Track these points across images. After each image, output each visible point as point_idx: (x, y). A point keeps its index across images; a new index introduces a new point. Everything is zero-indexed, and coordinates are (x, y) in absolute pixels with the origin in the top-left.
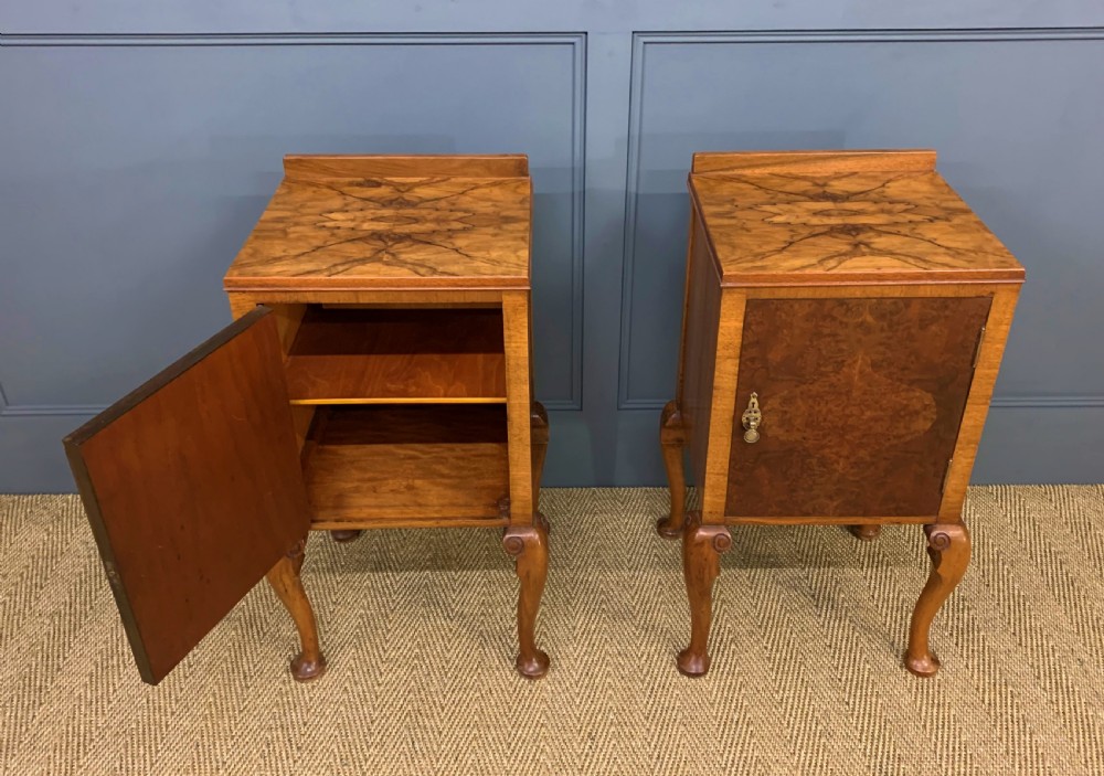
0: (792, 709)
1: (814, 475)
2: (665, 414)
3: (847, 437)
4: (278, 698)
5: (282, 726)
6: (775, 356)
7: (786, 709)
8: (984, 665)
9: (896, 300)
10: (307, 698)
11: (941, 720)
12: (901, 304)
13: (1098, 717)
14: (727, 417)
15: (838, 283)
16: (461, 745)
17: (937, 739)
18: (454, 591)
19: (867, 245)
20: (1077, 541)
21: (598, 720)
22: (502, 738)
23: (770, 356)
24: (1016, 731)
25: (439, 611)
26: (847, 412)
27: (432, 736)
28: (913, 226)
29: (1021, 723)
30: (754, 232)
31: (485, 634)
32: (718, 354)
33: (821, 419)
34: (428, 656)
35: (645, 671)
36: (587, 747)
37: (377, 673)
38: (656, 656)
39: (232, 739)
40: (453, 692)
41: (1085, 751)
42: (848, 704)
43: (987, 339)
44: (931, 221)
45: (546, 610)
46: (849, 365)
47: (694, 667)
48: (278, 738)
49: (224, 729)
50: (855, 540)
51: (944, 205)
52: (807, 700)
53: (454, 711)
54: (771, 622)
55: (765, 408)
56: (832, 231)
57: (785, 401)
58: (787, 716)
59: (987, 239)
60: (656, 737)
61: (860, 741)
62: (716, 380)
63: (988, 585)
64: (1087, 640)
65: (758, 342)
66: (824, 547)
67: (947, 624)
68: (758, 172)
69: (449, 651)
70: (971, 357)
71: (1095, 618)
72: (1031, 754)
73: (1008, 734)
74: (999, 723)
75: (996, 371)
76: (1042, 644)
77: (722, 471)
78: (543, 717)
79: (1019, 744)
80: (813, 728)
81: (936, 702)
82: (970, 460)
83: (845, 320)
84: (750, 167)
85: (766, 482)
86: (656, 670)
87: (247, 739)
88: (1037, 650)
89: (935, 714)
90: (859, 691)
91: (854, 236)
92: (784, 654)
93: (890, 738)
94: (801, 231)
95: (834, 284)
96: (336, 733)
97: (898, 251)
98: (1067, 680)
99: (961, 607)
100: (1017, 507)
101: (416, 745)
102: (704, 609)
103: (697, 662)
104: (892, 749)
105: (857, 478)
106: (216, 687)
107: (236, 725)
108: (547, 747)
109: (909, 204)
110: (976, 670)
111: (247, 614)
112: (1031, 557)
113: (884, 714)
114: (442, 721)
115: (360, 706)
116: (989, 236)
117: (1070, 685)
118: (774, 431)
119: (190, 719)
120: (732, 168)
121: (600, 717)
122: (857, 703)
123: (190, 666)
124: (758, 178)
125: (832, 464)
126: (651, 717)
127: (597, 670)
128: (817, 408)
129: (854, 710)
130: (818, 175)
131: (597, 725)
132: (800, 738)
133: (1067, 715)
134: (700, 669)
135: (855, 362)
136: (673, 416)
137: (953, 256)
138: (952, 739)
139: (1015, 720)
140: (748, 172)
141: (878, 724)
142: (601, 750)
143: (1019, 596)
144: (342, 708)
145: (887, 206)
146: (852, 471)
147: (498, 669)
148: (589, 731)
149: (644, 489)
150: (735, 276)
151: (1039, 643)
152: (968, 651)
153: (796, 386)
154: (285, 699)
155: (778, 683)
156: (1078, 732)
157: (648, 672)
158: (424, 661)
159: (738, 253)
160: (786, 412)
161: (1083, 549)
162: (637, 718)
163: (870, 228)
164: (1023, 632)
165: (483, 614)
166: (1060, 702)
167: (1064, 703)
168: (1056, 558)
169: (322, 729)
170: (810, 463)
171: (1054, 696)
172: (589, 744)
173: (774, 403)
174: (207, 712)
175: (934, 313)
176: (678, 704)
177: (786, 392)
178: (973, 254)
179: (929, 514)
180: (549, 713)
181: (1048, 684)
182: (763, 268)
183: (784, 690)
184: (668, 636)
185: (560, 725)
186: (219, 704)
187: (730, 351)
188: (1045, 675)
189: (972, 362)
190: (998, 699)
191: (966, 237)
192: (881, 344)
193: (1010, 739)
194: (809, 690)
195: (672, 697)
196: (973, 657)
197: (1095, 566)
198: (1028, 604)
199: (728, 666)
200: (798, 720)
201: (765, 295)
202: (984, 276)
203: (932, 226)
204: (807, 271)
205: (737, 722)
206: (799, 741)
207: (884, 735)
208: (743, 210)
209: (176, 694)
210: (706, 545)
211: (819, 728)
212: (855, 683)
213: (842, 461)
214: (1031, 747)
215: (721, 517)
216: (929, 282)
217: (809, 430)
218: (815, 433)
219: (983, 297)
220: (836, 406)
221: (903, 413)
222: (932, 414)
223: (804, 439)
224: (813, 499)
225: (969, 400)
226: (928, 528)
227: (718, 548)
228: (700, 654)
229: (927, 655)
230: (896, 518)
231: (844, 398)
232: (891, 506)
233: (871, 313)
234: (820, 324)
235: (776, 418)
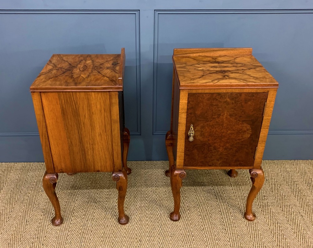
0: (207, 231)
1: (212, 152)
2: (167, 135)
3: (222, 140)
4: (37, 228)
5: (38, 238)
6: (198, 112)
7: (205, 232)
8: (270, 217)
9: (237, 94)
10: (47, 228)
11: (256, 235)
12: (238, 95)
13: (307, 234)
14: (183, 133)
15: (218, 88)
16: (97, 243)
17: (254, 241)
18: (98, 194)
19: (228, 76)
20: (302, 178)
21: (143, 235)
22: (111, 241)
23: (196, 112)
24: (280, 238)
25: (92, 200)
26: (222, 131)
27: (87, 241)
28: (243, 70)
29: (282, 236)
30: (191, 72)
31: (107, 208)
32: (180, 111)
33: (214, 133)
34: (88, 215)
35: (159, 219)
36: (139, 244)
37: (71, 220)
38: (163, 215)
39: (21, 242)
40: (95, 226)
41: (303, 245)
42: (225, 230)
43: (267, 106)
44: (249, 69)
45: (127, 200)
46: (222, 115)
47: (175, 218)
48: (36, 241)
49: (18, 239)
50: (230, 177)
51: (254, 64)
52: (212, 229)
53: (95, 232)
54: (201, 203)
55: (196, 130)
56: (217, 72)
57: (203, 127)
58: (205, 234)
59: (267, 74)
60: (162, 240)
61: (229, 242)
62: (179, 120)
63: (273, 192)
64: (304, 209)
65: (192, 107)
66: (219, 180)
67: (259, 204)
68: (194, 55)
69: (94, 213)
70: (262, 113)
71: (307, 202)
72: (285, 246)
73: (278, 239)
74: (275, 236)
75: (271, 117)
76: (290, 210)
77: (182, 151)
78: (125, 234)
79: (281, 243)
80: (214, 238)
81: (254, 229)
82: (263, 147)
83: (220, 100)
84: (192, 53)
85: (197, 155)
86: (163, 219)
87: (26, 242)
88: (288, 212)
89: (254, 233)
90: (229, 226)
91: (224, 74)
92: (205, 214)
93: (239, 241)
94: (207, 72)
95: (216, 88)
96: (56, 239)
97: (238, 78)
98: (297, 222)
99: (263, 199)
100: (283, 167)
101: (82, 244)
102: (178, 198)
103: (176, 216)
104: (239, 244)
105: (227, 154)
106: (16, 225)
107: (22, 237)
108: (125, 244)
109: (243, 64)
110: (268, 219)
111: (29, 201)
112: (287, 183)
113: (237, 233)
114: (91, 236)
115: (64, 231)
116: (267, 73)
117: (298, 224)
118: (199, 138)
119: (7, 235)
120: (186, 54)
121: (143, 234)
122: (229, 229)
123: (8, 218)
124: (194, 57)
125: (218, 149)
126: (160, 234)
127: (143, 219)
128: (212, 130)
129: (227, 232)
130: (214, 56)
131: (142, 237)
132: (209, 241)
133: (297, 233)
134: (177, 218)
135: (224, 114)
136: (169, 136)
137: (255, 79)
138: (259, 241)
139: (280, 235)
140: (191, 55)
141: (235, 236)
142: (143, 245)
143: (282, 195)
144: (58, 231)
145: (236, 65)
146: (225, 151)
147: (110, 219)
148: (139, 239)
149: (162, 161)
150: (184, 85)
151: (289, 210)
152: (265, 213)
153: (205, 122)
154: (39, 229)
155: (203, 223)
156: (301, 238)
157: (160, 220)
158: (86, 216)
159: (186, 78)
160: (202, 131)
161: (304, 180)
162: (156, 234)
163: (229, 71)
164: (284, 207)
165: (107, 201)
166: (295, 229)
167: (296, 229)
168: (295, 183)
169: (51, 238)
170: (211, 148)
171: (293, 227)
172: (139, 243)
173: (198, 128)
174: (13, 233)
175: (250, 98)
176: (169, 230)
177: (202, 124)
178: (262, 79)
179: (250, 166)
180: (127, 233)
181: (291, 223)
182: (193, 83)
183: (204, 225)
184: (167, 208)
185: (130, 237)
186: (17, 230)
187: (184, 110)
188: (290, 220)
189: (263, 115)
190: (275, 228)
191: (260, 74)
192: (232, 108)
193: (278, 241)
194: (213, 225)
195: (167, 227)
196: (267, 215)
197: (307, 185)
198: (285, 198)
199: (186, 218)
200: (209, 235)
201: (194, 92)
202: (265, 85)
203: (249, 70)
204: (208, 84)
205: (189, 236)
206: (209, 242)
207: (237, 240)
208: (188, 66)
209: (3, 227)
210: (178, 176)
211: (216, 237)
212: (228, 223)
213: (221, 148)
214: (285, 244)
215: (183, 167)
216: (247, 87)
217: (210, 137)
218: (212, 138)
219: (265, 92)
220: (218, 129)
221: (240, 132)
222: (250, 132)
223: (209, 140)
224: (212, 161)
225: (262, 127)
226: (251, 170)
227: (181, 177)
228: (177, 214)
229: (252, 214)
230: (240, 167)
231: (221, 126)
232: (238, 163)
233: (229, 98)
234: (212, 101)
235: (199, 133)
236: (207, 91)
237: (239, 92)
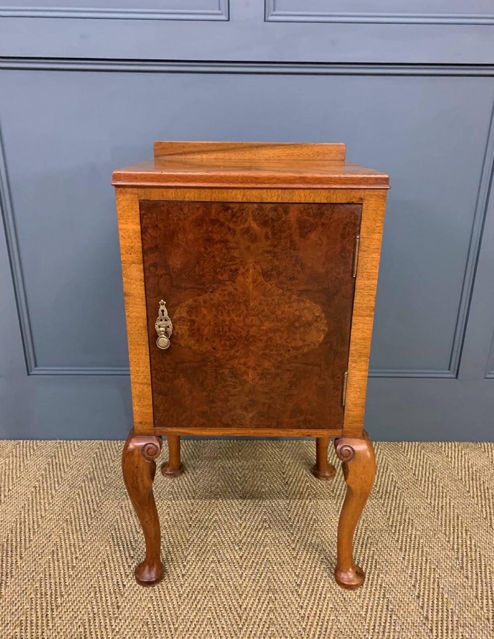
1: (227, 386)
3: (251, 348)
6: (175, 262)
9: (275, 206)
12: (280, 210)
14: (141, 324)
23: (170, 263)
26: (248, 321)
32: (122, 258)
33: (226, 328)
43: (363, 248)
46: (243, 273)
47: (147, 576)
55: (175, 317)
57: (192, 310)
62: (125, 286)
65: (157, 247)
70: (350, 267)
75: (376, 282)
77: (145, 381)
82: (363, 373)
83: (231, 226)
85: (187, 392)
103: (150, 571)
105: (266, 390)
118: (187, 341)
125: (242, 375)
128: (221, 318)
134: (155, 578)
135: (248, 270)
146: (261, 382)
153: (199, 295)
160: (193, 321)
170: (223, 373)
173: (181, 311)
175: (312, 220)
177: (191, 300)
179: (335, 427)
187: (133, 255)
189: (353, 273)
192: (269, 252)
201: (155, 196)
210: (137, 454)
213: (250, 371)
215: (151, 427)
216: (301, 186)
217: (217, 340)
218: (223, 342)
219: (353, 203)
220: (237, 316)
221: (297, 324)
222: (323, 325)
223: (214, 349)
224: (230, 410)
225: (354, 312)
226: (337, 441)
227: (146, 455)
228: (153, 565)
229: (353, 568)
230: (306, 431)
231: (243, 307)
232: (300, 419)
233: (255, 220)
234: (210, 229)
235: (186, 327)
236: (191, 196)
237: (280, 201)
